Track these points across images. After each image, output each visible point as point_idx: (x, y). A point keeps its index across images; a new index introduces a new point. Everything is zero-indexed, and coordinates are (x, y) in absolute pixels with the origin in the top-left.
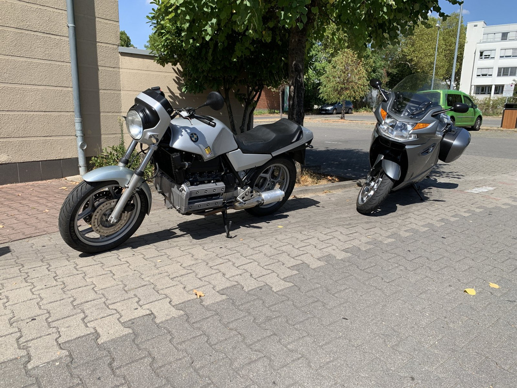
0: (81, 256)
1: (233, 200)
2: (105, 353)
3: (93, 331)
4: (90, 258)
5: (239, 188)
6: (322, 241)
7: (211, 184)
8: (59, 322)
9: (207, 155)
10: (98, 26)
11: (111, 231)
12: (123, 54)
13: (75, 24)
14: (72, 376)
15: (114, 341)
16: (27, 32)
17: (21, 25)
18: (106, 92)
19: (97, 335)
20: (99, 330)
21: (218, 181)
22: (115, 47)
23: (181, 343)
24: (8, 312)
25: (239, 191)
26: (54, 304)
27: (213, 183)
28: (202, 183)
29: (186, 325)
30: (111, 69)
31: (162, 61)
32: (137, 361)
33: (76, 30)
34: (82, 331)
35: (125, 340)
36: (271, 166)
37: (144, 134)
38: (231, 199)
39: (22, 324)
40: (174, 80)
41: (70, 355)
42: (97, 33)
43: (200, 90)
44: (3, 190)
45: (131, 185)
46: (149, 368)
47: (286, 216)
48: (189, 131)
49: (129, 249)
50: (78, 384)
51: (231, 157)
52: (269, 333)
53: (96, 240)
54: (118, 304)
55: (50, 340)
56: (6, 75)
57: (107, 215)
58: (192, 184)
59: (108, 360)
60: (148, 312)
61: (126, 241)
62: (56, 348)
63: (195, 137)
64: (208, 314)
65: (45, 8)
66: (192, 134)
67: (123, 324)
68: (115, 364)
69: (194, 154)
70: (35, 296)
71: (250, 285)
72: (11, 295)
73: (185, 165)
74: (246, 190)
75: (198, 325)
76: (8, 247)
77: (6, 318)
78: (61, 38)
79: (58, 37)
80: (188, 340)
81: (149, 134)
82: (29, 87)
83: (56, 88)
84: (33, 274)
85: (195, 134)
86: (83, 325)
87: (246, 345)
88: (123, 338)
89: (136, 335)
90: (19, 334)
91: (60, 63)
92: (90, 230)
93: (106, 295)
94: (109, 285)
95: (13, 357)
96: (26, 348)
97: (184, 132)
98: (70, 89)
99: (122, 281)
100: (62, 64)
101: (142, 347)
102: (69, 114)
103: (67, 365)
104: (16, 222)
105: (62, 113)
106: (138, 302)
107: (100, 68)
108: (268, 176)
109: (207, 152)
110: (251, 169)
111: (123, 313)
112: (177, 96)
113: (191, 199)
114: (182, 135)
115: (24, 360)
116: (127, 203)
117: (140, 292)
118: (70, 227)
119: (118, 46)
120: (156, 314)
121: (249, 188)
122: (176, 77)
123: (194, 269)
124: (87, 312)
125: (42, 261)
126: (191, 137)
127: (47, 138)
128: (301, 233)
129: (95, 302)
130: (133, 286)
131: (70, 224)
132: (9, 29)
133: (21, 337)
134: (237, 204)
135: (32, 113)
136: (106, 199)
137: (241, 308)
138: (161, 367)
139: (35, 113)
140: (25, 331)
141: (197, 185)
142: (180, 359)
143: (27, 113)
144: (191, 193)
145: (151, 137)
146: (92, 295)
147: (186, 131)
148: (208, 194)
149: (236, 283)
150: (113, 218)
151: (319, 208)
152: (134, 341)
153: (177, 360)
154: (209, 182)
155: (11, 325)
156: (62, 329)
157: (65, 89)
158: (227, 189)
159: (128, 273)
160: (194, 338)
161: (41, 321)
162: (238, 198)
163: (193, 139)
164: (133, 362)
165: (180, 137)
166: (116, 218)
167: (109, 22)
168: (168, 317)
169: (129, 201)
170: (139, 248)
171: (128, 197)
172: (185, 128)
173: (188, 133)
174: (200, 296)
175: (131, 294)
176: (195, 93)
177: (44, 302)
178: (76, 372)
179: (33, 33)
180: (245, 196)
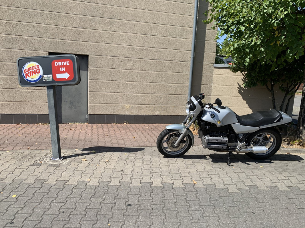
0: (164, 157)
1: (235, 147)
2: (151, 189)
3: (152, 182)
4: (166, 159)
5: (239, 142)
6: (278, 179)
7: (221, 138)
8: (144, 176)
9: (219, 124)
10: (205, 56)
11: (175, 150)
12: (215, 67)
13: (194, 56)
14: (139, 192)
15: (156, 187)
16: (174, 62)
17: (172, 59)
18: (204, 86)
19: (152, 183)
20: (154, 182)
21: (225, 137)
22: (212, 64)
23: (176, 196)
24: (133, 168)
25: (238, 143)
26: (145, 170)
27: (222, 137)
28: (217, 136)
29: (183, 191)
30: (208, 75)
31: (235, 70)
32: (159, 195)
33: (194, 59)
34: (149, 181)
35: (159, 188)
36: (262, 133)
37: (190, 113)
38: (234, 146)
39: (134, 173)
40: (242, 79)
41: (142, 186)
42: (204, 59)
43: (253, 86)
44: (155, 126)
45: (183, 133)
46: (161, 198)
47: (271, 163)
48: (210, 113)
49: (182, 159)
50: (140, 194)
51: (233, 126)
52: (212, 204)
53: (170, 152)
54: (164, 176)
55: (139, 180)
56: (164, 80)
57: (174, 143)
58: (211, 136)
59: (151, 191)
60: (172, 182)
61: (182, 155)
62: (139, 183)
63: (213, 116)
64: (194, 190)
65: (183, 51)
66: (212, 114)
67: (162, 183)
68: (152, 193)
69: (212, 123)
70: (142, 166)
71: (220, 186)
72: (136, 164)
73: (207, 128)
74: (243, 143)
75: (187, 192)
76: (144, 148)
77: (131, 170)
78: (188, 63)
79: (186, 63)
80: (180, 196)
81: (192, 113)
82: (171, 84)
83: (182, 85)
84: (146, 159)
85: (213, 115)
86: (150, 179)
87: (199, 205)
88: (159, 187)
89: (164, 188)
90: (132, 176)
91: (185, 74)
92: (167, 148)
93: (162, 172)
94: (166, 169)
95: (128, 181)
96: (132, 180)
97: (208, 113)
98: (188, 85)
99: (171, 170)
100: (186, 74)
101: (163, 192)
102: (186, 96)
103: (140, 189)
104: (152, 139)
105: (183, 95)
106: (171, 178)
107: (203, 75)
108: (261, 138)
109: (218, 123)
110: (246, 133)
111: (164, 180)
112: (243, 88)
113: (209, 143)
114: (207, 115)
115: (130, 183)
116: (182, 140)
117: (174, 175)
118: (160, 145)
119: (214, 64)
120: (175, 184)
121: (244, 143)
122: (243, 78)
123: (200, 173)
124: (153, 176)
125: (151, 155)
126: (211, 116)
127: (176, 106)
128: (270, 172)
129: (158, 173)
130: (173, 172)
131: (160, 143)
132: (168, 61)
133: (132, 177)
134: (237, 150)
135: (171, 95)
136: (176, 136)
137: (208, 193)
138: (165, 200)
139: (172, 95)
140: (134, 175)
141: (213, 137)
142: (173, 200)
143: (169, 95)
144: (209, 140)
145: (192, 114)
146: (158, 171)
147: (209, 113)
148: (218, 142)
149: (214, 184)
150: (176, 145)
151: (300, 163)
152: (162, 189)
153: (171, 200)
154: (220, 137)
155: (131, 172)
156: (144, 178)
157: (185, 85)
158: (230, 141)
159: (175, 167)
160: (182, 196)
161: (139, 174)
162: (237, 147)
163: (212, 117)
164: (158, 195)
165: (206, 115)
166: (177, 145)
167: (211, 53)
168: (178, 186)
169: (182, 139)
170: (186, 160)
171: (182, 137)
172: (209, 112)
173: (210, 114)
174: (195, 183)
175: (171, 174)
176: (250, 87)
177: (143, 169)
178: (141, 191)
179: (176, 62)
180: (242, 147)
